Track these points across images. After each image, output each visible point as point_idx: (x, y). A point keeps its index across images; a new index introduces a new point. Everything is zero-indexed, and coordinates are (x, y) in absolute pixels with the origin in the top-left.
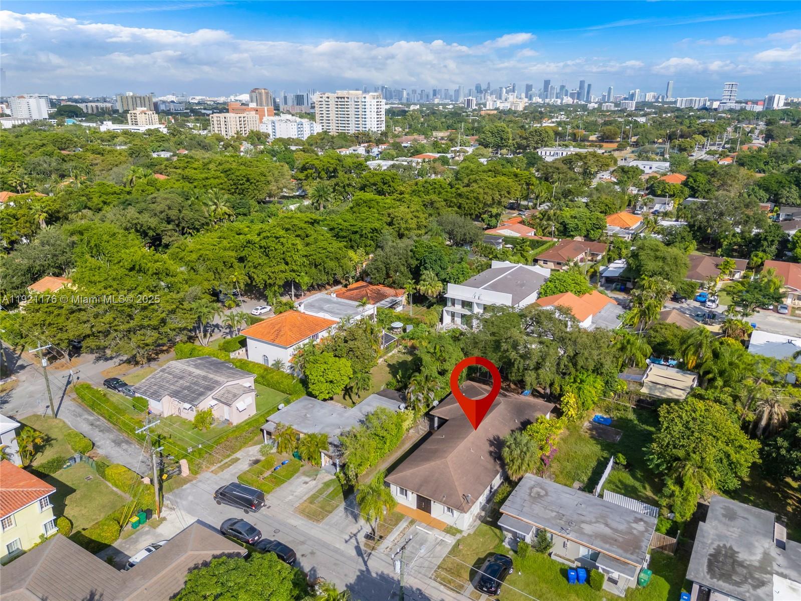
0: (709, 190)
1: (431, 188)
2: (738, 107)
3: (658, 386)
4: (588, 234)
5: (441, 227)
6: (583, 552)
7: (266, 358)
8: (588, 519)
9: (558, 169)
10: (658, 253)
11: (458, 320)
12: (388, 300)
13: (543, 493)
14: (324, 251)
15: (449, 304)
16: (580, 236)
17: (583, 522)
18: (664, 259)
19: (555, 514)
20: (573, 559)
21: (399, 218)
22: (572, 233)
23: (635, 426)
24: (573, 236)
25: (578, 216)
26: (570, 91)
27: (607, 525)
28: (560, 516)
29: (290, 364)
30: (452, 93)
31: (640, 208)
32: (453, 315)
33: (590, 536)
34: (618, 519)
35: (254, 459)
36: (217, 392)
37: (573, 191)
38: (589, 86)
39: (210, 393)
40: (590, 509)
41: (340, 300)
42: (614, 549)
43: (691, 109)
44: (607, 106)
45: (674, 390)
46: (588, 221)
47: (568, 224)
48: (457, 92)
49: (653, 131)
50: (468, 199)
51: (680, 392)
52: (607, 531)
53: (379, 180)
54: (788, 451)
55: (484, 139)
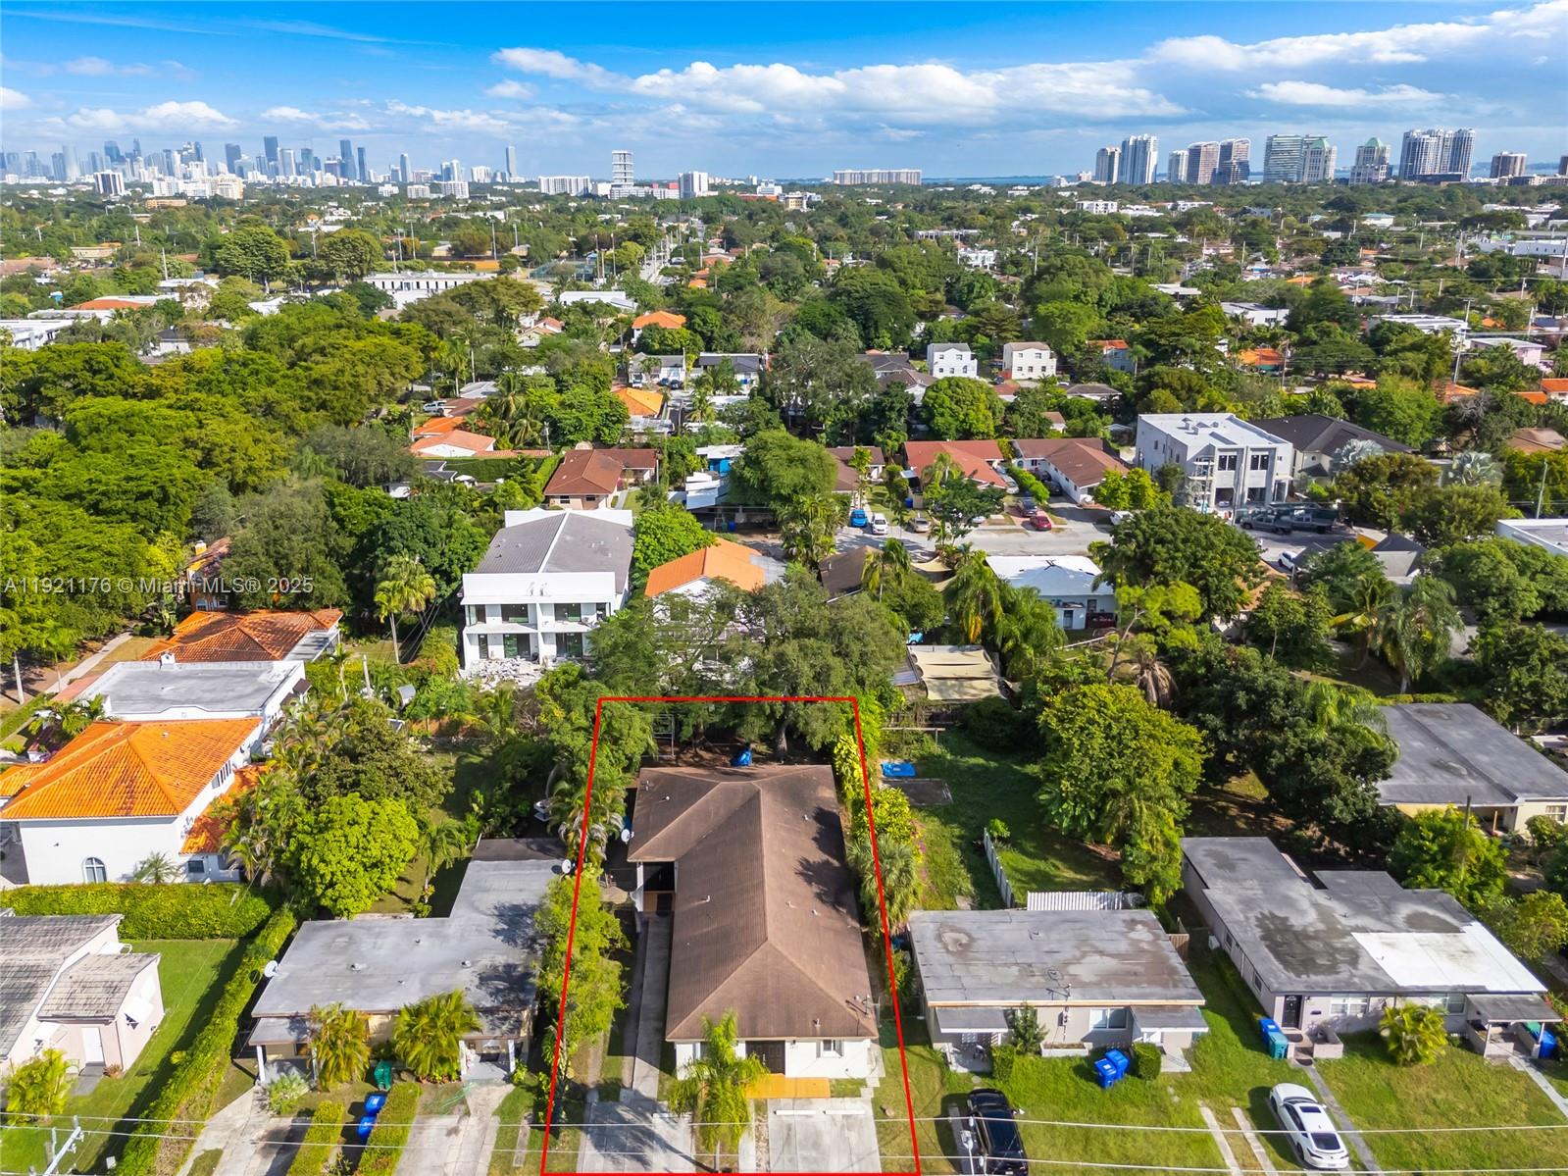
0: (731, 336)
1: (245, 372)
2: (641, 192)
3: (949, 683)
4: (599, 436)
5: (325, 457)
6: (1096, 1018)
7: (96, 864)
8: (1068, 956)
9: (449, 314)
10: (791, 452)
11: (497, 650)
12: (303, 641)
13: (964, 940)
14: (94, 554)
15: (471, 617)
16: (586, 440)
17: (1067, 964)
18: (803, 461)
19: (1015, 970)
20: (1077, 1041)
21: (226, 449)
22: (571, 437)
23: (953, 765)
24: (573, 443)
25: (575, 402)
26: (324, 161)
27: (1102, 953)
28: (1027, 969)
29: (186, 859)
30: (48, 162)
31: (637, 377)
32: (483, 641)
33: (1097, 984)
34: (1106, 936)
35: (262, 1132)
36: (51, 994)
37: (513, 355)
38: (361, 151)
39: (26, 1006)
40: (1055, 936)
41: (189, 667)
42: (1148, 990)
43: (567, 196)
44: (417, 191)
45: (975, 683)
46: (596, 410)
47: (560, 421)
48: (60, 160)
49: (552, 237)
50: (336, 388)
51: (986, 684)
52: (1110, 964)
53: (80, 366)
54: (1229, 732)
55: (226, 260)
